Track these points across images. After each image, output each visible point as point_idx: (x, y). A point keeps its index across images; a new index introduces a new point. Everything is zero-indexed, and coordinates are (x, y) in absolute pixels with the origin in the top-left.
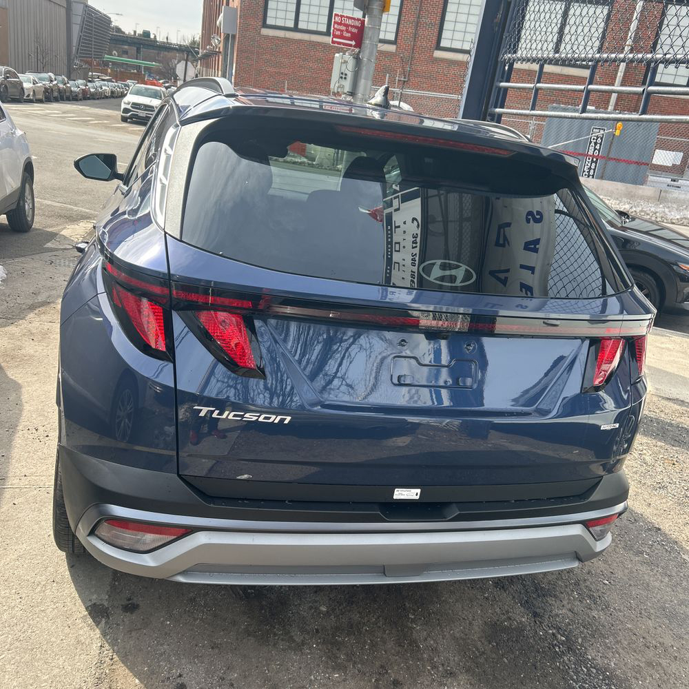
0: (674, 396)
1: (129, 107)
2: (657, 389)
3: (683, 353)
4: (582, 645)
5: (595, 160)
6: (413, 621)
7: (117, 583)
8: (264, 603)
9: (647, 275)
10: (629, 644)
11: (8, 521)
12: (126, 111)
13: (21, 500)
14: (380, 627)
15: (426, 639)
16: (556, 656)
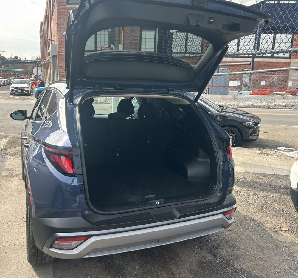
0: (253, 172)
1: (13, 89)
2: (246, 170)
3: (253, 155)
4: (232, 263)
5: (208, 87)
6: (171, 265)
7: (55, 273)
8: (114, 269)
9: (234, 128)
10: (249, 259)
11: (5, 259)
12: (12, 90)
13: (8, 250)
14: (159, 270)
15: (177, 271)
16: (224, 268)
